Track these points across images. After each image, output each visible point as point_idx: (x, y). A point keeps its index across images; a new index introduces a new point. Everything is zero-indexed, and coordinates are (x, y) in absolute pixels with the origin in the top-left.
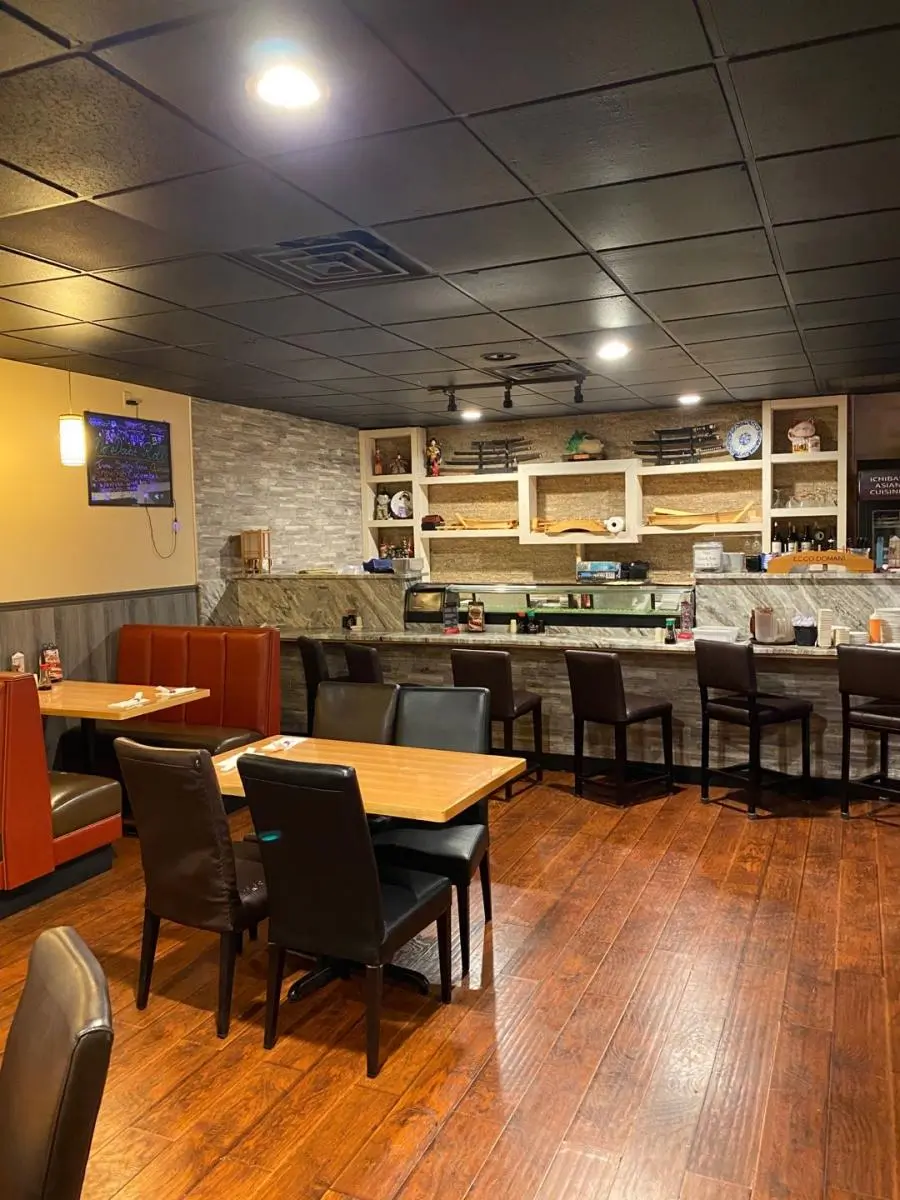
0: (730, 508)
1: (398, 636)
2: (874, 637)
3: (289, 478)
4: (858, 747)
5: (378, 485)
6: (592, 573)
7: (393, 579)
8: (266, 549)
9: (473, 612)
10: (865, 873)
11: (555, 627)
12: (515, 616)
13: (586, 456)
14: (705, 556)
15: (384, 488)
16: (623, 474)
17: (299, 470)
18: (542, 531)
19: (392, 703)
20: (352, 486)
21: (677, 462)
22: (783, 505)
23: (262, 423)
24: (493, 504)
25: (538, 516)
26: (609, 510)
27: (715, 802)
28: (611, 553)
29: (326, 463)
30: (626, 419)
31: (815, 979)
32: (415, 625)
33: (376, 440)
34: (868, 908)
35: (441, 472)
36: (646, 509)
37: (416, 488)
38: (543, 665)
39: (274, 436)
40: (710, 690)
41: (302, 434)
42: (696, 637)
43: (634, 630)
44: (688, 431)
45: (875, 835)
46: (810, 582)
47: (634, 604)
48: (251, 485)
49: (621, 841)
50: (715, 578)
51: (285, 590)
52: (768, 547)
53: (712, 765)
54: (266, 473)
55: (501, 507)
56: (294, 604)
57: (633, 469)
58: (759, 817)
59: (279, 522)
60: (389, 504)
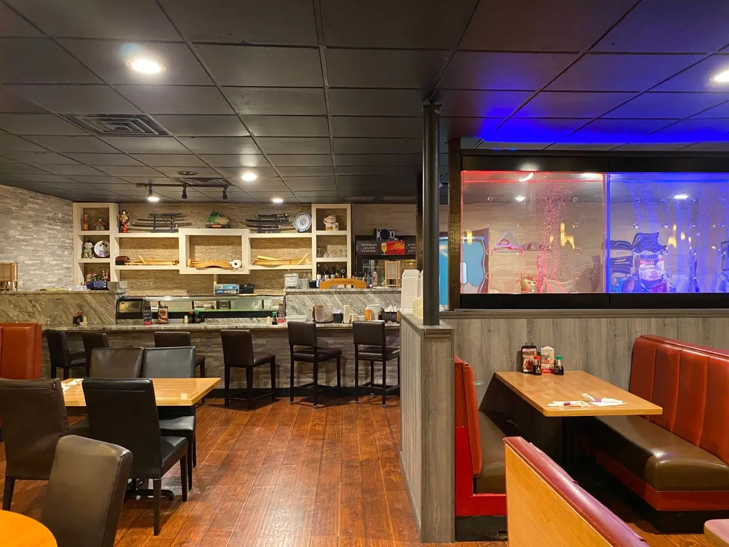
0: (296, 257)
1: (114, 327)
2: (368, 318)
3: (28, 230)
4: (361, 370)
5: (85, 236)
6: (223, 290)
7: (109, 293)
8: (16, 275)
9: (161, 312)
10: (368, 424)
11: (210, 319)
12: (187, 314)
13: (220, 226)
14: (290, 280)
15: (90, 238)
16: (241, 236)
17: (35, 225)
18: (193, 267)
19: (140, 357)
20: (68, 236)
21: (269, 232)
22: (322, 256)
23: (12, 195)
24: (163, 250)
25: (190, 257)
26: (232, 256)
27: (297, 403)
28: (233, 279)
29: (52, 222)
30: (242, 207)
31: (352, 466)
32: (123, 320)
33: (84, 209)
34: (371, 437)
35: (128, 230)
36: (253, 256)
37: (112, 239)
38: (204, 340)
39: (19, 204)
40: (294, 346)
41: (37, 203)
42: (287, 321)
43: (255, 319)
44: (275, 216)
45: (370, 409)
46: (339, 293)
47: (253, 306)
48: (4, 234)
49: (254, 425)
50: (295, 291)
51: (31, 301)
52: (316, 277)
53: (295, 385)
54: (13, 227)
55: (167, 252)
56: (38, 309)
57: (246, 234)
58: (318, 408)
59: (21, 258)
60: (93, 249)
